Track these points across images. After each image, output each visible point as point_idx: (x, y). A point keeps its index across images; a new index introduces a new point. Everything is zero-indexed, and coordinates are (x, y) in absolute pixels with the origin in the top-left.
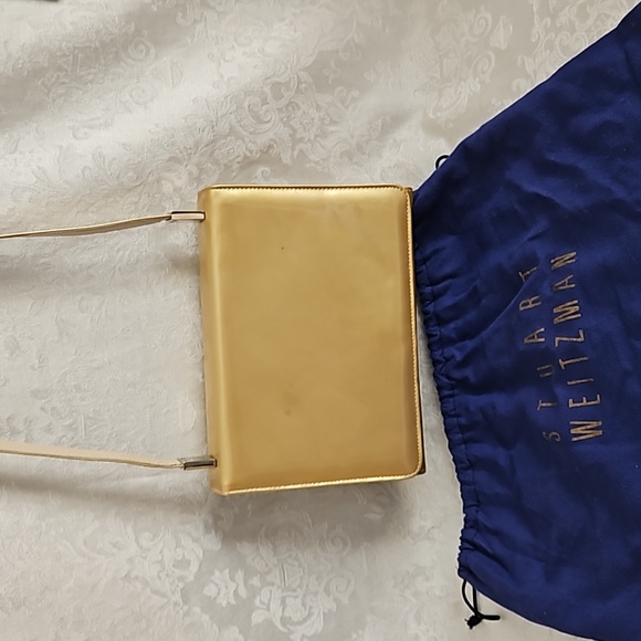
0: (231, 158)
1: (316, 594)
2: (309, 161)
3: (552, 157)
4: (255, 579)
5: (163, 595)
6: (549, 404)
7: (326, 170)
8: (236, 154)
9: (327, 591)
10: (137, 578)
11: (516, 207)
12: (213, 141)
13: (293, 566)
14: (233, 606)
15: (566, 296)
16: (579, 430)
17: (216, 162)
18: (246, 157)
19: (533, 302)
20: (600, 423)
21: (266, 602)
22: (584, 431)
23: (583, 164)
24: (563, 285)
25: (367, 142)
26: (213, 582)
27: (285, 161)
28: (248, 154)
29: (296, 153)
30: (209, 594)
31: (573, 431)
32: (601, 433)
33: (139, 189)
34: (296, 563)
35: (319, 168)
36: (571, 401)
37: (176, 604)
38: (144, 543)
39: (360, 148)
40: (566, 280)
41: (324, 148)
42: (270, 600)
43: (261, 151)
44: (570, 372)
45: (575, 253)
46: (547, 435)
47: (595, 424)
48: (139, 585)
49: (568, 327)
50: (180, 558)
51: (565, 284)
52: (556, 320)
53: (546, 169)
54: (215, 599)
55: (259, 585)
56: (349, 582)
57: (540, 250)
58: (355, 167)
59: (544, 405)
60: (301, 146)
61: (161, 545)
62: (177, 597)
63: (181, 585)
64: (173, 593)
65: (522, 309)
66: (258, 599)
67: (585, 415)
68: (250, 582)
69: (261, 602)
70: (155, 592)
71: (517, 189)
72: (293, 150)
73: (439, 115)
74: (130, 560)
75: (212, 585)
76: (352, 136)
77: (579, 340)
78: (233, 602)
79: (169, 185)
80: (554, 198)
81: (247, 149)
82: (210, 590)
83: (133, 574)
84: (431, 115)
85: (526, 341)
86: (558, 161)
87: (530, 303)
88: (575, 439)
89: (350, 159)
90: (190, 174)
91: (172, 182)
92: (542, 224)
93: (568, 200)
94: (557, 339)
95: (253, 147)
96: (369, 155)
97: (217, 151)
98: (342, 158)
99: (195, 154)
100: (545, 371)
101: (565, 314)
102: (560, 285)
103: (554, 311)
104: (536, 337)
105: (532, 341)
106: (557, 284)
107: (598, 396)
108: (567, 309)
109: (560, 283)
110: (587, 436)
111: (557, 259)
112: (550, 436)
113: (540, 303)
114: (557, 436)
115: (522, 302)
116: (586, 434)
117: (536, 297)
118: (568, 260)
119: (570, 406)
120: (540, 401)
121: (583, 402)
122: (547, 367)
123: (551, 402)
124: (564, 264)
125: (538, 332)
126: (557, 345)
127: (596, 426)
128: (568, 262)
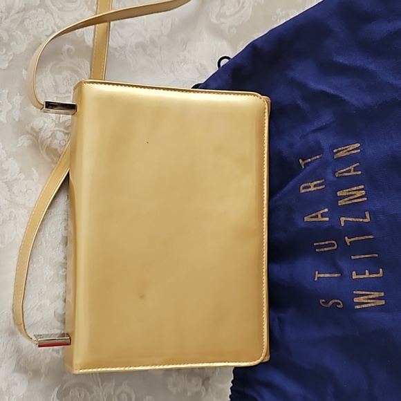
0: (40, 30)
3: (340, 59)
7: (123, 57)
8: (45, 27)
11: (299, 102)
12: (24, 10)
15: (351, 182)
16: (361, 299)
17: (26, 31)
19: (315, 186)
20: (382, 294)
22: (366, 300)
24: (349, 171)
25: (159, 37)
31: (356, 300)
32: (383, 302)
35: (117, 55)
36: (354, 273)
39: (153, 42)
40: (352, 168)
41: (121, 37)
45: (359, 145)
46: (327, 302)
47: (376, 294)
51: (351, 171)
52: (341, 203)
58: (148, 57)
59: (322, 275)
65: (303, 191)
71: (302, 86)
73: (222, 20)
76: (146, 30)
77: (366, 220)
80: (342, 95)
81: (55, 24)
84: (214, 20)
85: (306, 219)
86: (346, 62)
87: (313, 187)
88: (358, 307)
89: (144, 50)
93: (356, 97)
94: (343, 219)
96: (160, 49)
97: (28, 20)
98: (136, 48)
99: (6, 18)
104: (319, 216)
105: (314, 219)
106: (342, 171)
107: (381, 270)
108: (353, 193)
109: (345, 170)
110: (369, 305)
111: (340, 149)
112: (331, 303)
113: (324, 186)
114: (339, 304)
115: (303, 185)
116: (368, 303)
117: (318, 182)
118: (352, 150)
119: (354, 278)
120: (317, 272)
121: (365, 274)
122: (327, 242)
123: (330, 273)
124: (348, 154)
125: (322, 212)
126: (343, 224)
127: (377, 296)
128: (353, 152)
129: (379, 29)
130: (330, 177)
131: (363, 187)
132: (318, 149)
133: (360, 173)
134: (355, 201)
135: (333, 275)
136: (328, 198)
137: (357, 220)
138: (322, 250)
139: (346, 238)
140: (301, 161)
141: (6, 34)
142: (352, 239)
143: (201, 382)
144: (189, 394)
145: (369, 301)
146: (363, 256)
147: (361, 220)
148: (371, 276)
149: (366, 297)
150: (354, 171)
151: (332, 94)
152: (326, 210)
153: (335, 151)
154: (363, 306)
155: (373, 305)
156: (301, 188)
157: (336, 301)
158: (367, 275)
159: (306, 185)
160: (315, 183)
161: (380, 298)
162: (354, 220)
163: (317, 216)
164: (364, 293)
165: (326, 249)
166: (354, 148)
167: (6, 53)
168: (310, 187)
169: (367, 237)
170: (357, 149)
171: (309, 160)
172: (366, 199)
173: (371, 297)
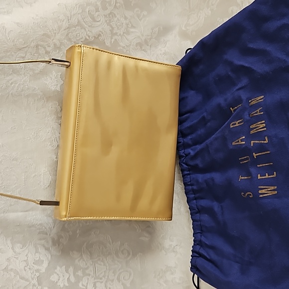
0: (78, 38)
1: (112, 281)
2: (120, 46)
3: (251, 46)
4: (79, 271)
5: (27, 280)
6: (246, 178)
7: (128, 52)
8: (81, 37)
9: (119, 280)
10: (12, 269)
11: (230, 73)
12: (68, 28)
13: (101, 265)
14: (67, 286)
16: (263, 191)
17: (70, 40)
18: (86, 39)
19: (239, 123)
20: (276, 187)
21: (85, 285)
22: (266, 191)
23: (269, 48)
25: (150, 39)
26: (56, 273)
27: (107, 44)
28: (88, 38)
29: (113, 40)
30: (53, 280)
31: (260, 192)
32: (276, 192)
33: (26, 49)
34: (102, 263)
35: (125, 50)
36: (259, 175)
37: (34, 285)
38: (17, 250)
39: (146, 42)
40: (258, 110)
41: (128, 40)
42: (87, 283)
43: (94, 37)
44: (259, 160)
45: (263, 96)
46: (244, 195)
47: (272, 188)
48: (13, 274)
49: (259, 135)
50: (37, 259)
51: (258, 112)
52: (252, 132)
53: (248, 52)
54: (57, 282)
55: (82, 275)
56: (130, 274)
57: (244, 95)
58: (143, 52)
59: (243, 178)
60: (116, 37)
61: (27, 251)
62: (35, 282)
63: (37, 274)
64: (33, 279)
65: (232, 127)
66: (81, 283)
67: (267, 183)
68: (77, 273)
69: (83, 285)
70: (22, 278)
71: (230, 64)
72: (112, 38)
73: (188, 28)
74: (8, 260)
75: (55, 275)
76: (142, 35)
77: (265, 142)
78: (67, 285)
79: (43, 49)
81: (87, 34)
82: (54, 278)
83: (10, 267)
84: (184, 29)
85: (233, 144)
87: (237, 124)
88: (261, 196)
89: (141, 48)
90: (55, 45)
91: (45, 48)
92: (244, 81)
95: (90, 34)
96: (150, 47)
97: (71, 34)
98: (136, 46)
99: (58, 33)
100: (244, 160)
101: (257, 128)
102: (255, 113)
103: (251, 127)
105: (237, 143)
106: (253, 113)
107: (275, 173)
108: (258, 126)
110: (268, 194)
111: (253, 100)
112: (246, 195)
113: (243, 123)
114: (251, 195)
115: (232, 123)
119: (259, 178)
120: (240, 176)
122: (245, 157)
123: (247, 176)
124: (257, 102)
125: (241, 138)
126: (252, 145)
128: (260, 101)
129: (273, 26)
130: (247, 117)
131: (264, 121)
133: (262, 113)
134: (260, 130)
136: (245, 130)
137: (261, 142)
138: (243, 162)
139: (254, 154)
140: (231, 108)
141: (58, 42)
142: (258, 154)
145: (268, 192)
146: (264, 165)
147: (263, 142)
148: (269, 177)
149: (266, 190)
150: (260, 112)
151: (247, 67)
152: (244, 137)
153: (250, 101)
154: (264, 195)
155: (270, 194)
156: (231, 125)
157: (249, 193)
158: (267, 176)
159: (234, 123)
160: (239, 121)
161: (274, 190)
162: (259, 142)
163: (239, 141)
164: (265, 187)
165: (245, 162)
166: (260, 98)
167: (59, 53)
168: (235, 124)
169: (266, 152)
170: (262, 99)
171: (236, 108)
172: (265, 129)
173: (269, 189)
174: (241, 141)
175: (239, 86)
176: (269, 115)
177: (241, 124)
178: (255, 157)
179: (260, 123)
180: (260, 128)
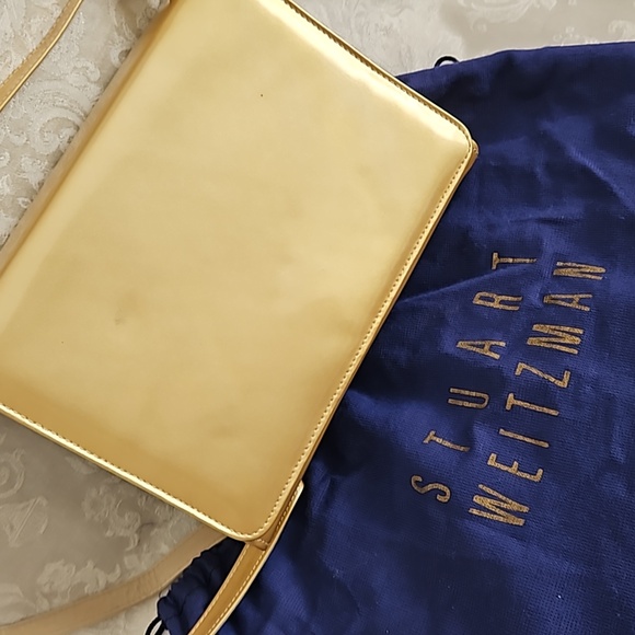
11: (538, 170)
16: (487, 503)
19: (502, 302)
20: (525, 509)
22: (492, 507)
24: (571, 301)
31: (477, 499)
32: (521, 522)
36: (493, 456)
40: (576, 298)
44: (515, 419)
45: (603, 270)
46: (422, 485)
47: (515, 506)
49: (549, 358)
51: (574, 301)
52: (532, 341)
59: (438, 440)
65: (477, 301)
67: (508, 486)
71: (555, 148)
77: (559, 383)
85: (461, 345)
87: (497, 302)
88: (475, 512)
92: (573, 209)
100: (468, 398)
101: (553, 340)
102: (563, 300)
103: (535, 327)
104: (487, 347)
105: (478, 350)
106: (559, 296)
107: (540, 471)
108: (561, 334)
109: (563, 297)
110: (495, 517)
111: (569, 264)
112: (430, 487)
113: (517, 308)
114: (444, 494)
115: (482, 294)
116: (495, 513)
117: (510, 298)
118: (589, 273)
119: (489, 463)
120: (433, 432)
121: (511, 467)
122: (474, 394)
123: (453, 443)
124: (579, 275)
125: (494, 343)
126: (518, 372)
127: (515, 508)
128: (589, 276)
130: (534, 298)
131: (581, 332)
132: (534, 249)
133: (587, 309)
134: (558, 347)
135: (458, 447)
136: (515, 328)
137: (546, 376)
138: (460, 403)
139: (511, 395)
140: (495, 255)
142: (519, 403)
143: (137, 525)
144: (109, 534)
145: (498, 511)
146: (521, 438)
147: (553, 380)
148: (519, 474)
149: (496, 503)
150: (579, 303)
152: (503, 344)
153: (558, 264)
154: (484, 514)
155: (502, 519)
156: (478, 295)
157: (441, 487)
158: (514, 469)
159: (487, 294)
160: (504, 298)
161: (518, 514)
162: (540, 374)
163: (482, 347)
164: (495, 494)
165: (467, 404)
166: (594, 271)
168: (492, 300)
169: (546, 410)
170: (598, 274)
171: (511, 260)
172: (576, 352)
173: (505, 506)
174: (491, 350)
175: (550, 213)
176: (603, 324)
177: (507, 308)
178: (508, 407)
179: (567, 329)
180: (562, 341)
